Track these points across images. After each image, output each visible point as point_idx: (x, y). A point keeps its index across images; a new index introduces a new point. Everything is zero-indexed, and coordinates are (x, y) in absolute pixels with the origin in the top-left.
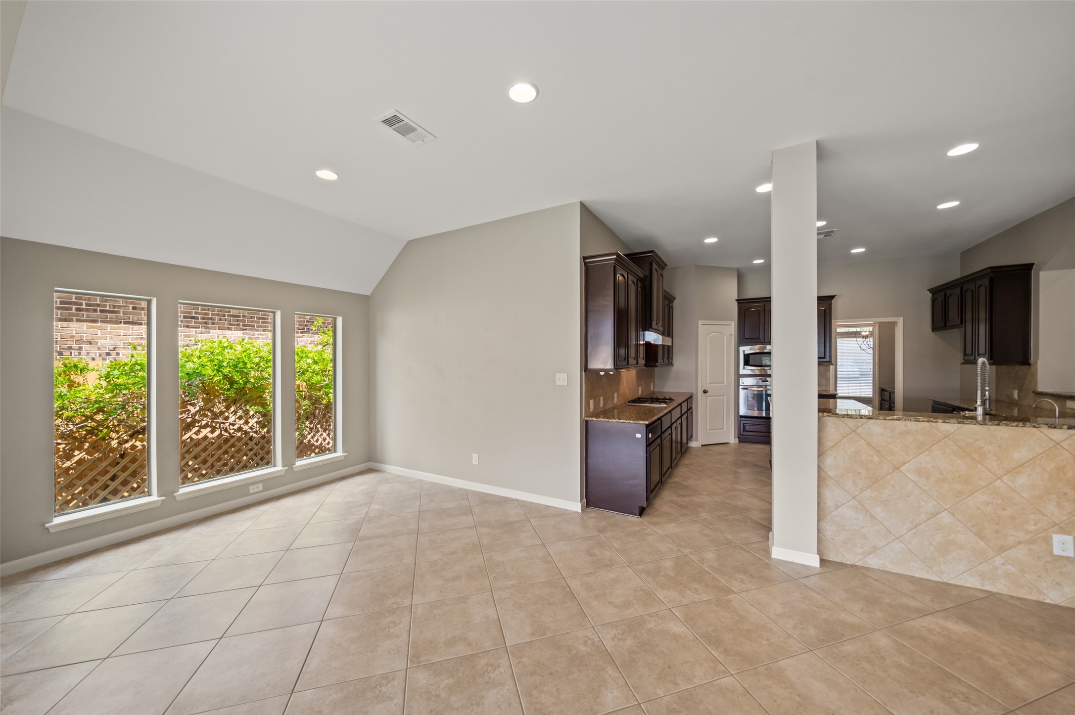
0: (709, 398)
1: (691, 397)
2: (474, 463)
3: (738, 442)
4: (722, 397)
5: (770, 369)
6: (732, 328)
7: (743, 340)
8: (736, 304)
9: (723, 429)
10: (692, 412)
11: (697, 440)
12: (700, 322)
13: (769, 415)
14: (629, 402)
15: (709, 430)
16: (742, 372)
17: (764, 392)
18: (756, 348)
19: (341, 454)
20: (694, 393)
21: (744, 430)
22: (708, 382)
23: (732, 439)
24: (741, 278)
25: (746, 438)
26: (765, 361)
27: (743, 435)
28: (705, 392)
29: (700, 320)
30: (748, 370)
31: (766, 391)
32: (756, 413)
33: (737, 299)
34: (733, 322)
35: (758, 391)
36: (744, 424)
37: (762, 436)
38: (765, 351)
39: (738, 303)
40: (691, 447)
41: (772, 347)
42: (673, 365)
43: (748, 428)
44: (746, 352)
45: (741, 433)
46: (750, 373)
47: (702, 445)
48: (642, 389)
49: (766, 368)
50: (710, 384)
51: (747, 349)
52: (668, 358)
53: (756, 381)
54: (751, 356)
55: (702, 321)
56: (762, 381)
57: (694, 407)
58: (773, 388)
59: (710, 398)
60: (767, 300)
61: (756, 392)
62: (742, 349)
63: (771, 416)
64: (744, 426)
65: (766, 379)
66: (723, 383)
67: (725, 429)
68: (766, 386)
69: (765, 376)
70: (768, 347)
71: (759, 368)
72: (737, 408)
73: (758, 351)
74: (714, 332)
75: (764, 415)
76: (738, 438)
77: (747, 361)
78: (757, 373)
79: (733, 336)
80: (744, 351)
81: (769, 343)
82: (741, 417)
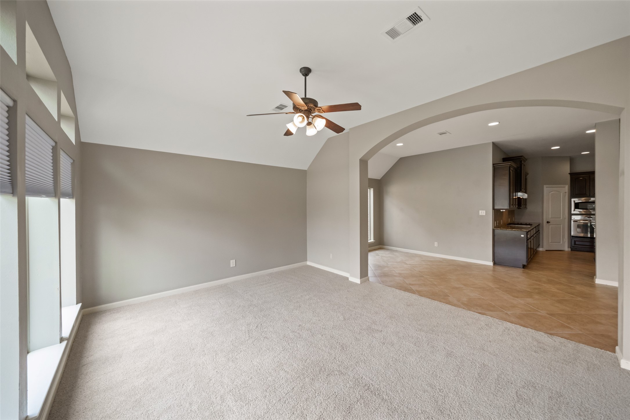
0: (550, 226)
1: (539, 225)
2: (435, 246)
3: (570, 250)
4: (560, 226)
5: (595, 211)
6: (566, 188)
7: (573, 195)
8: (569, 176)
9: (560, 242)
10: (540, 233)
11: (543, 247)
12: (545, 186)
13: (593, 236)
14: (507, 224)
15: (551, 242)
16: (573, 212)
17: (589, 225)
18: (583, 200)
19: (373, 241)
20: (541, 222)
21: (575, 244)
22: (550, 217)
23: (567, 248)
24: (572, 161)
25: (576, 248)
26: (589, 206)
27: (574, 247)
28: (548, 222)
29: (545, 185)
30: (577, 211)
31: (591, 223)
32: (582, 235)
33: (569, 172)
34: (567, 186)
35: (583, 223)
36: (574, 241)
37: (587, 248)
38: (590, 201)
39: (571, 175)
40: (539, 251)
41: (596, 199)
42: (527, 208)
43: (577, 243)
44: (576, 202)
45: (573, 246)
46: (578, 213)
47: (546, 250)
48: (510, 219)
49: (590, 210)
50: (551, 218)
51: (577, 200)
52: (525, 205)
53: (583, 218)
54: (579, 204)
55: (546, 185)
56: (588, 218)
57: (541, 230)
58: (596, 221)
59: (552, 226)
60: (593, 173)
61: (582, 224)
62: (573, 200)
63: (595, 236)
64: (575, 242)
65: (590, 216)
66: (560, 218)
67: (561, 243)
68: (591, 220)
69: (589, 215)
70: (592, 199)
71: (585, 210)
72: (569, 232)
73: (584, 201)
74: (555, 191)
75: (589, 236)
76: (570, 248)
77: (577, 206)
78: (583, 213)
79: (567, 193)
80: (575, 201)
81: (594, 196)
82: (573, 237)
